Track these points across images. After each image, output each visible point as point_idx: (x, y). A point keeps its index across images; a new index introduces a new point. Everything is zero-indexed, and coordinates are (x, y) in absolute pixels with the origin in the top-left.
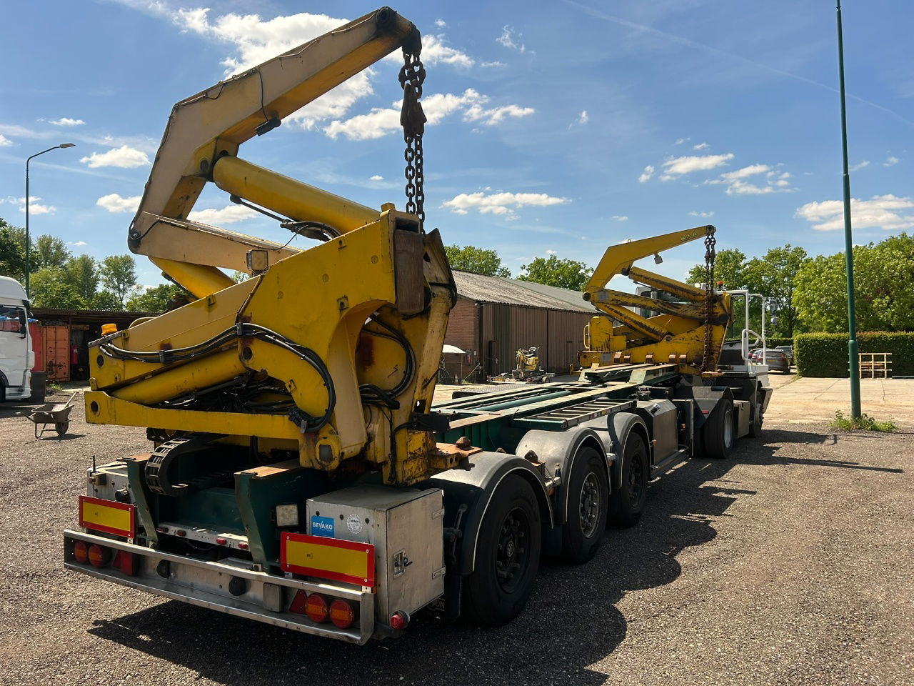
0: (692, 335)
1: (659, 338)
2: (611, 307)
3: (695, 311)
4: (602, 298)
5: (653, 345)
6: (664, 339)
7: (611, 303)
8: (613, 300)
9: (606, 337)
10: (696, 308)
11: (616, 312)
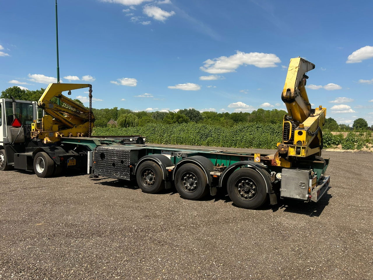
0: (84, 125)
1: (72, 126)
2: (54, 111)
3: (85, 116)
4: (50, 106)
5: (70, 129)
6: (74, 127)
7: (55, 109)
8: (55, 108)
9: (51, 125)
10: (86, 115)
11: (56, 114)
